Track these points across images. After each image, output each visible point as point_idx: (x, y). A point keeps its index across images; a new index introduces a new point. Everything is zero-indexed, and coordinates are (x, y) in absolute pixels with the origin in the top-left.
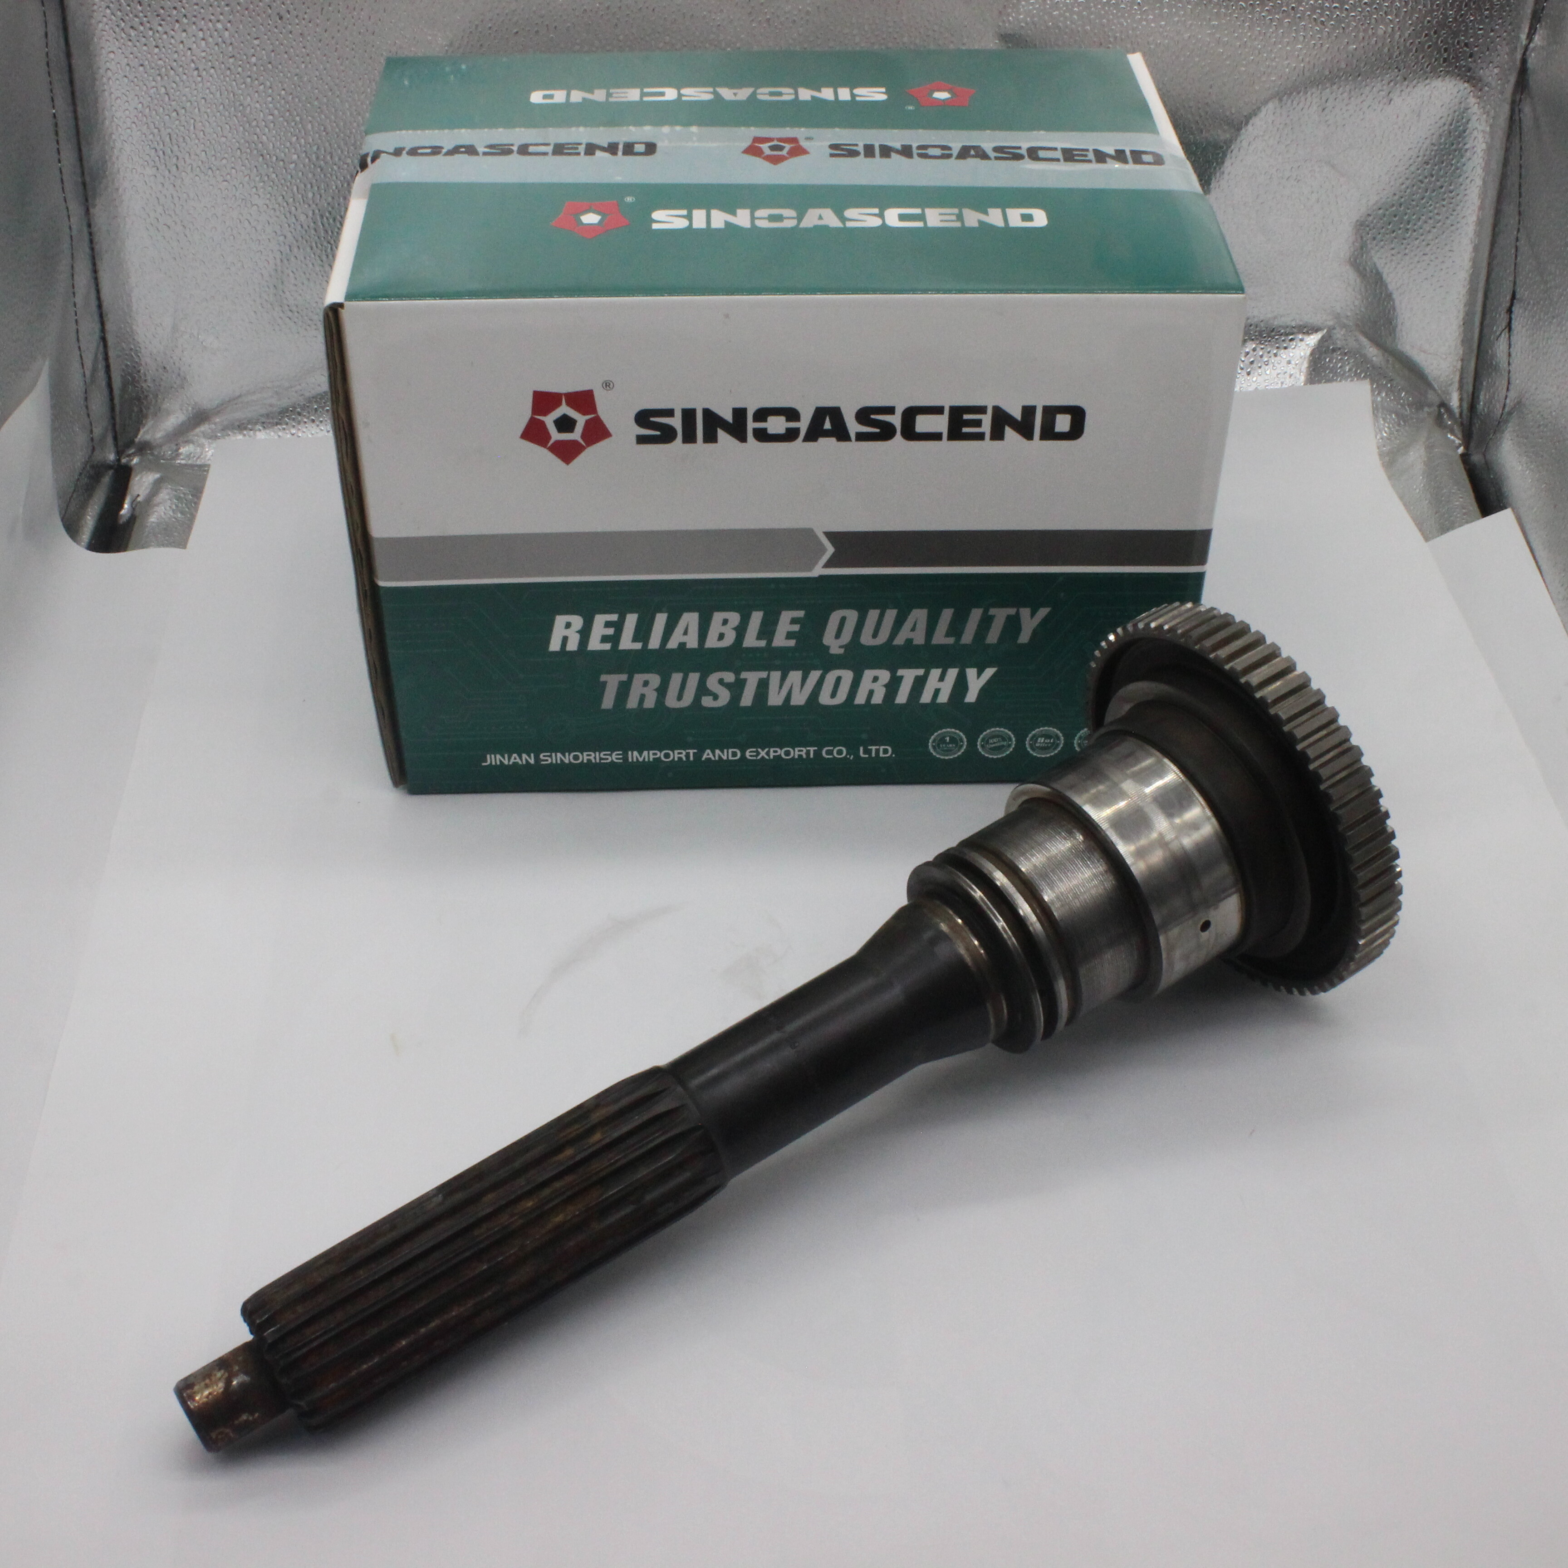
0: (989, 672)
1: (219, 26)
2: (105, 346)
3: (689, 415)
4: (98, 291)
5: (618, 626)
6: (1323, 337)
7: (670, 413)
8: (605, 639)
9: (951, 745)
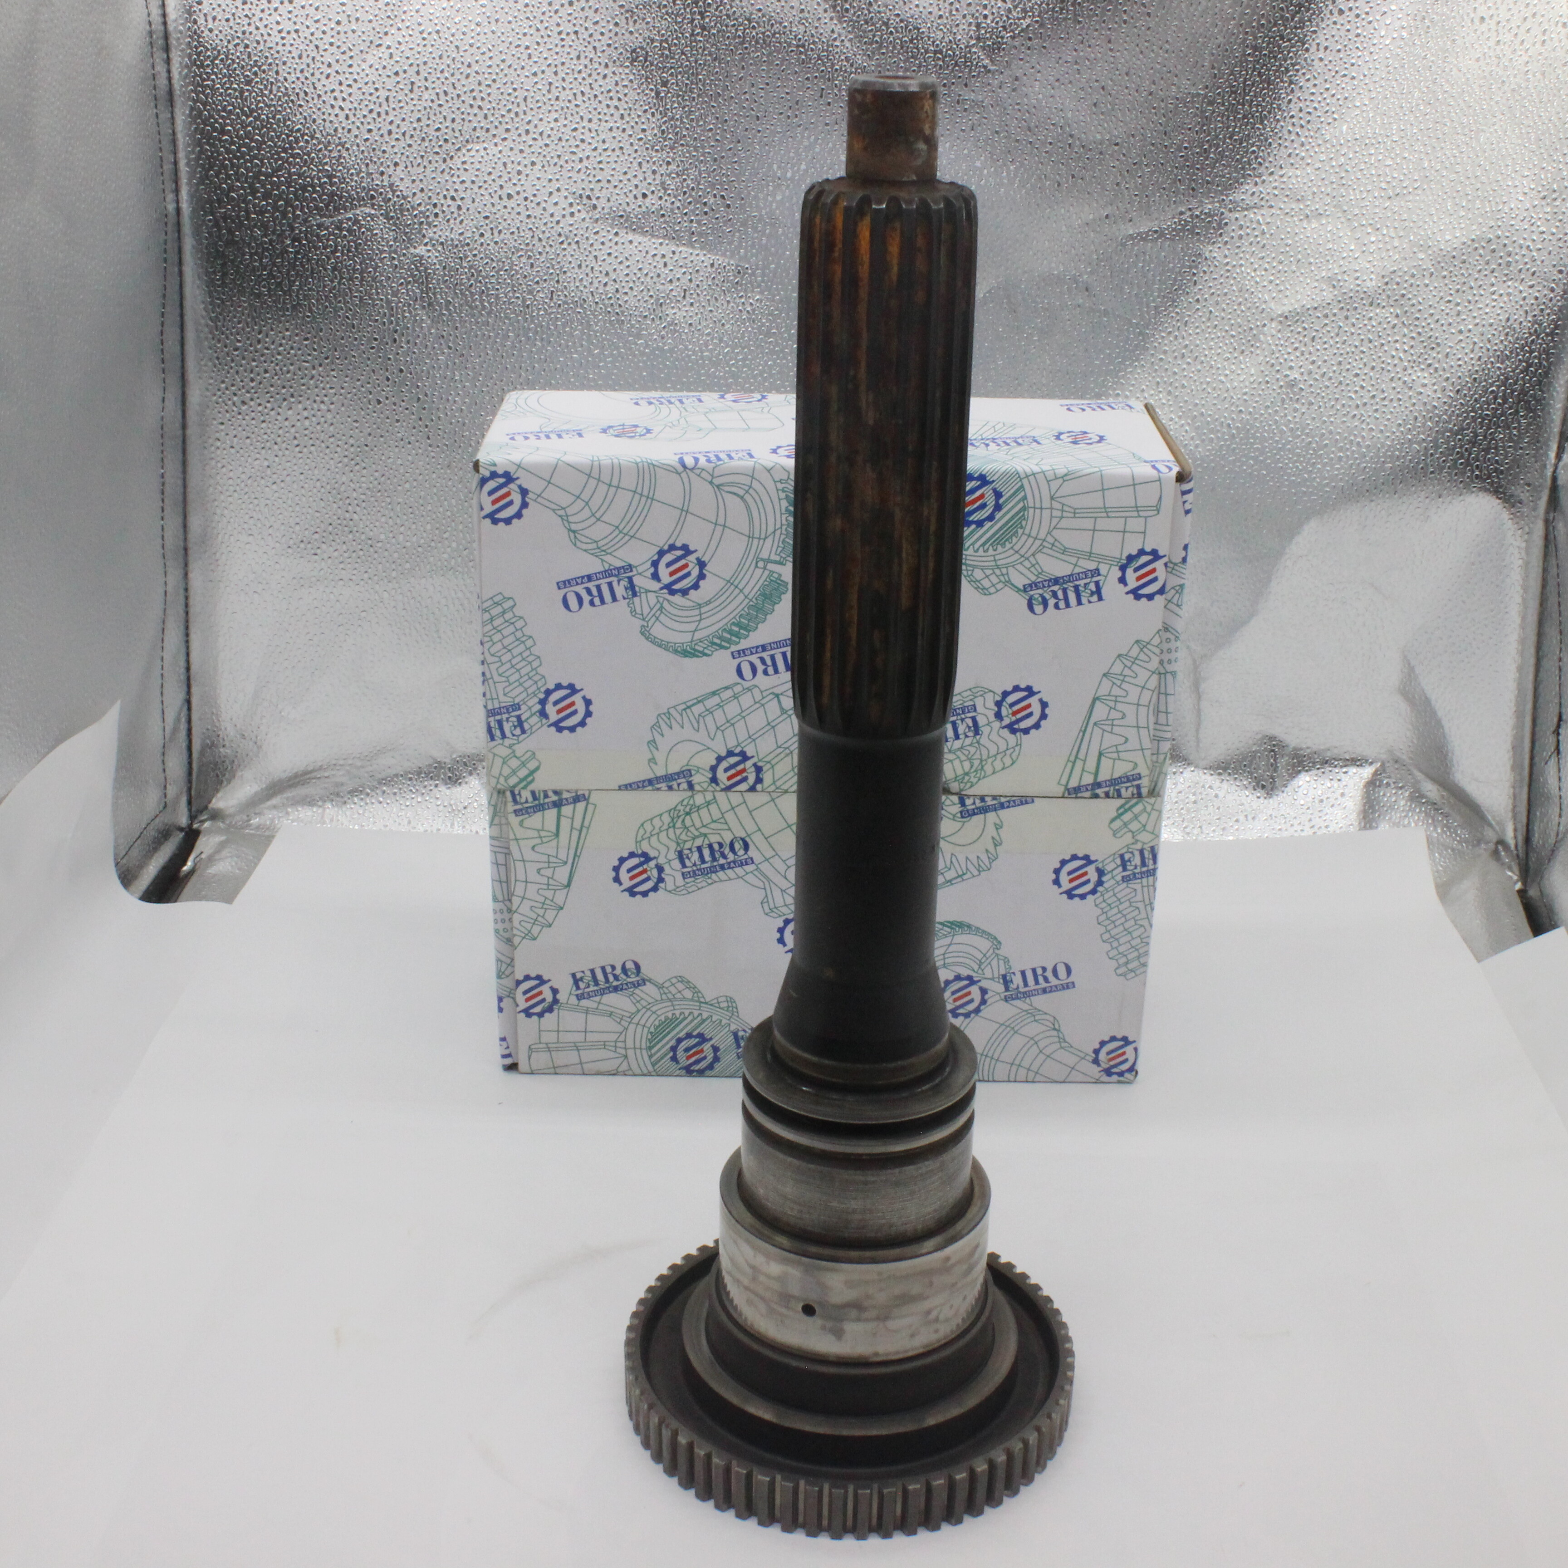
1: (322, 406)
2: (189, 709)
4: (188, 654)
6: (1376, 771)
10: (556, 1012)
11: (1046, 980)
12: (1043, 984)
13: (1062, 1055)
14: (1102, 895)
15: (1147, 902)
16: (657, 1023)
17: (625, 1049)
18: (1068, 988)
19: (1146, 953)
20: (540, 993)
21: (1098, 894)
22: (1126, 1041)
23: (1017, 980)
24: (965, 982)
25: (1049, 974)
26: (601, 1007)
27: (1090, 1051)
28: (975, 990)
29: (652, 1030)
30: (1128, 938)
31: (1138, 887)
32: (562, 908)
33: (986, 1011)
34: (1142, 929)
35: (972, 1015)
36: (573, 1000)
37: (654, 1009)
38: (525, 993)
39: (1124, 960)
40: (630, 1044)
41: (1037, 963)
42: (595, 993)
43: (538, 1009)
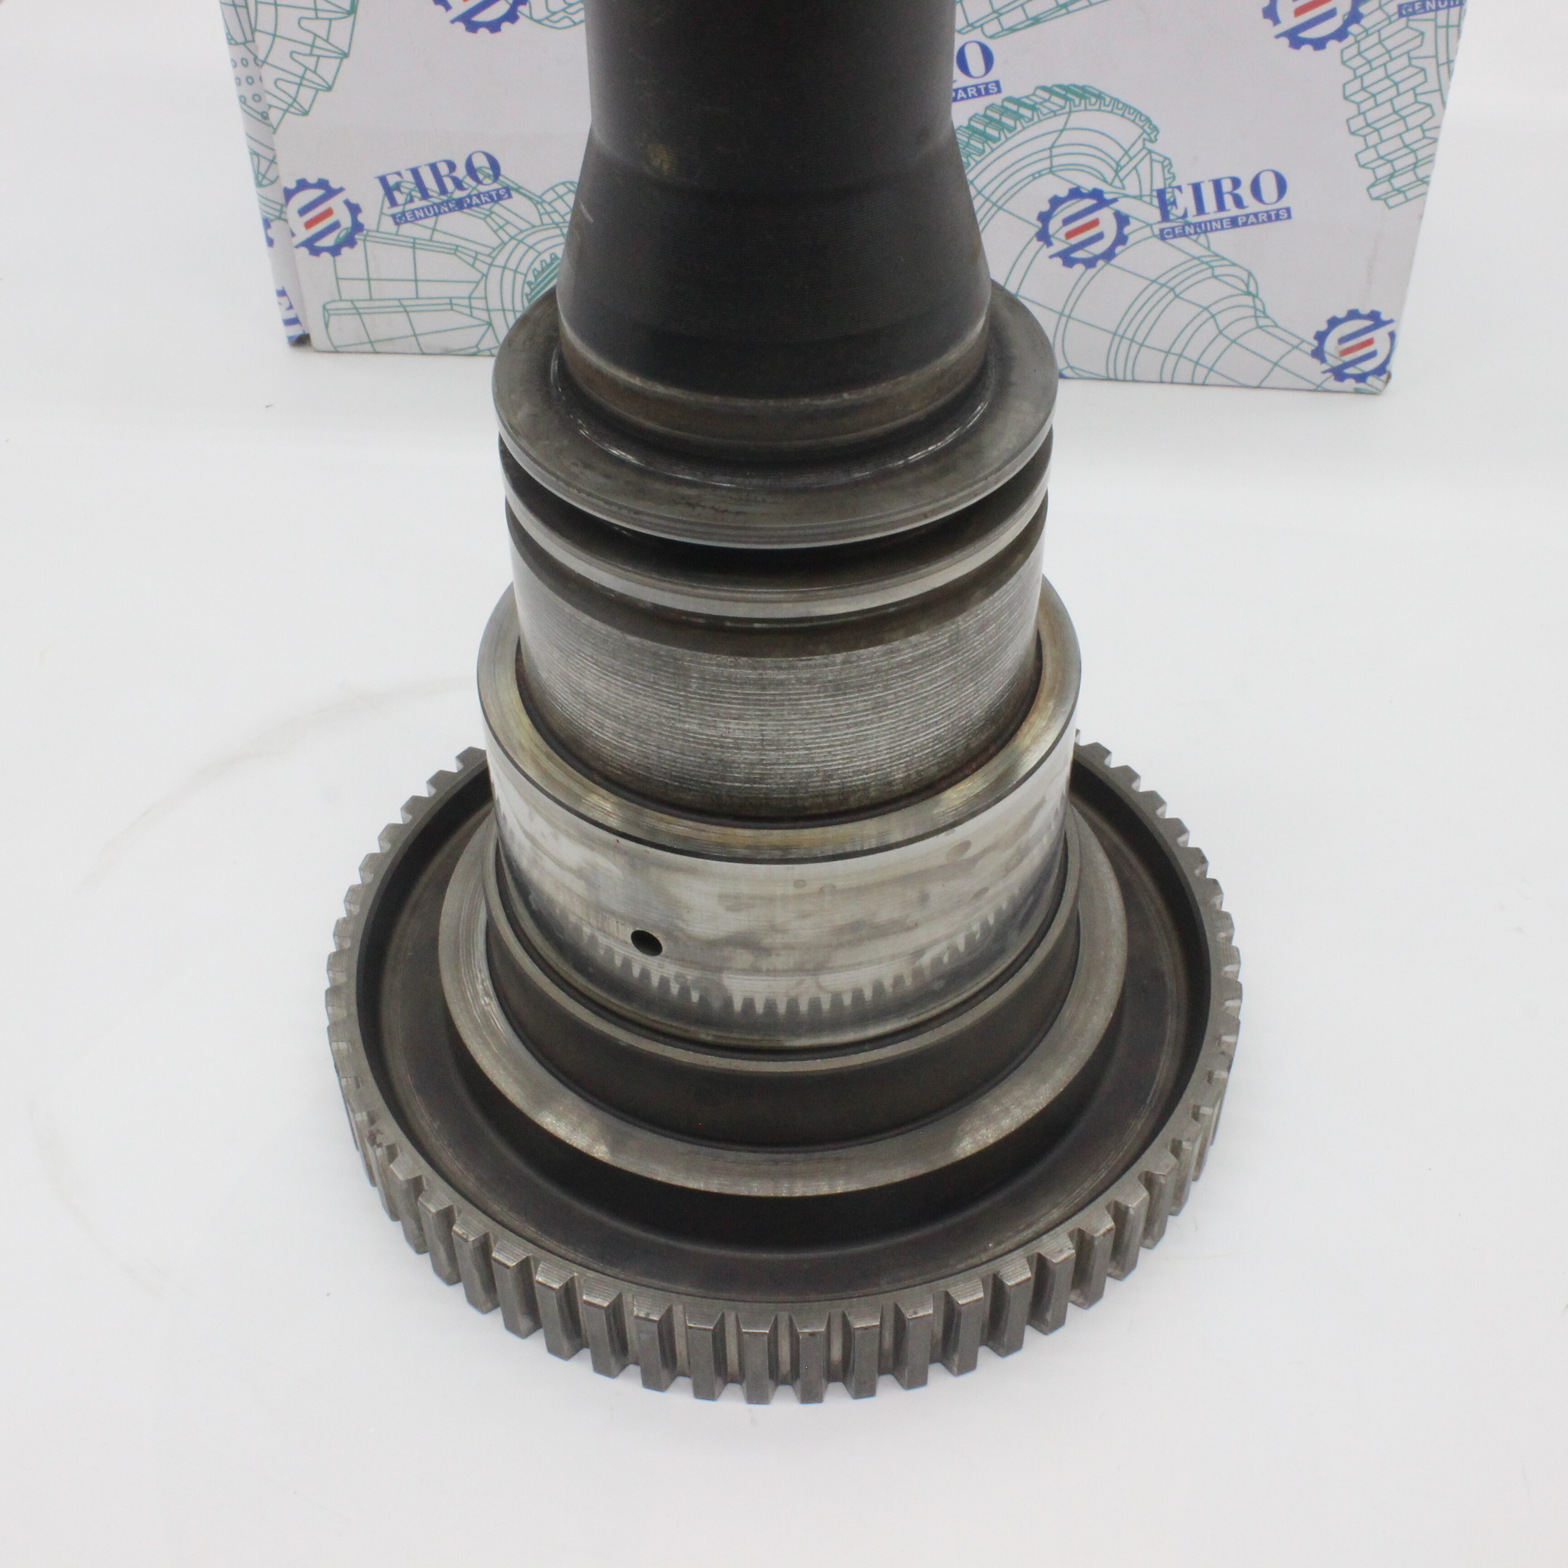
10: (360, 245)
11: (1238, 202)
12: (1232, 210)
13: (1256, 341)
14: (1357, 42)
15: (1442, 59)
16: (537, 266)
17: (488, 310)
18: (1278, 218)
19: (1430, 159)
20: (329, 213)
21: (1350, 40)
22: (1376, 320)
23: (1185, 201)
24: (1088, 203)
25: (1244, 191)
26: (437, 237)
27: (1310, 336)
28: (1106, 219)
29: (531, 278)
30: (1400, 127)
31: (1428, 28)
32: (346, 55)
33: (1124, 256)
34: (1427, 113)
35: (1100, 263)
36: (388, 225)
37: (530, 241)
38: (303, 211)
39: (1386, 170)
40: (495, 303)
41: (1223, 172)
42: (426, 212)
43: (329, 241)
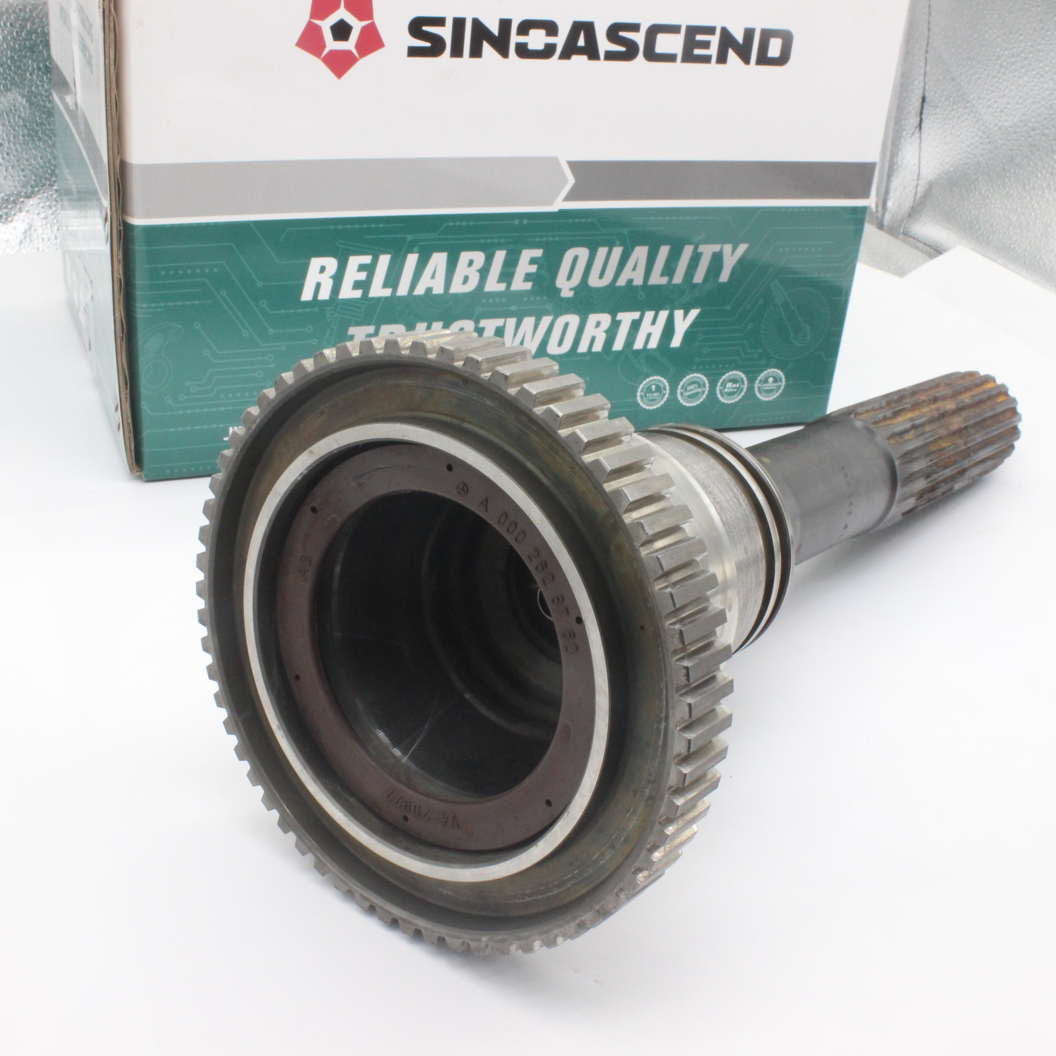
0: (694, 313)
3: (459, 24)
5: (370, 269)
7: (440, 22)
8: (357, 285)
9: (656, 394)
